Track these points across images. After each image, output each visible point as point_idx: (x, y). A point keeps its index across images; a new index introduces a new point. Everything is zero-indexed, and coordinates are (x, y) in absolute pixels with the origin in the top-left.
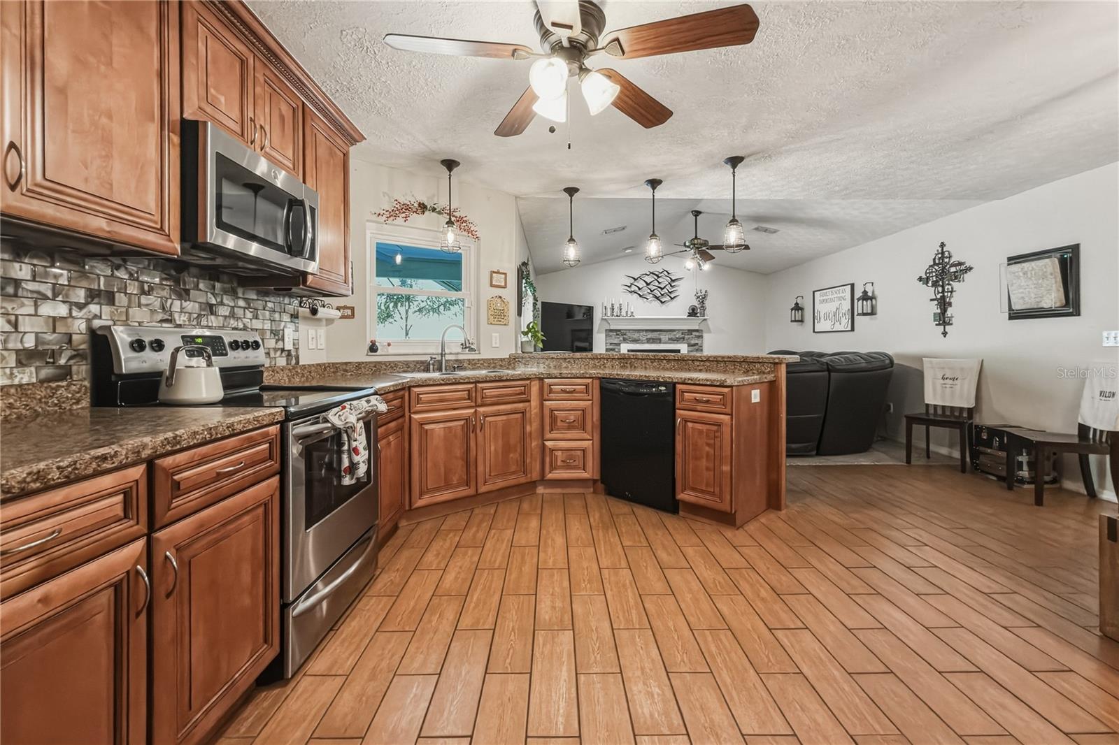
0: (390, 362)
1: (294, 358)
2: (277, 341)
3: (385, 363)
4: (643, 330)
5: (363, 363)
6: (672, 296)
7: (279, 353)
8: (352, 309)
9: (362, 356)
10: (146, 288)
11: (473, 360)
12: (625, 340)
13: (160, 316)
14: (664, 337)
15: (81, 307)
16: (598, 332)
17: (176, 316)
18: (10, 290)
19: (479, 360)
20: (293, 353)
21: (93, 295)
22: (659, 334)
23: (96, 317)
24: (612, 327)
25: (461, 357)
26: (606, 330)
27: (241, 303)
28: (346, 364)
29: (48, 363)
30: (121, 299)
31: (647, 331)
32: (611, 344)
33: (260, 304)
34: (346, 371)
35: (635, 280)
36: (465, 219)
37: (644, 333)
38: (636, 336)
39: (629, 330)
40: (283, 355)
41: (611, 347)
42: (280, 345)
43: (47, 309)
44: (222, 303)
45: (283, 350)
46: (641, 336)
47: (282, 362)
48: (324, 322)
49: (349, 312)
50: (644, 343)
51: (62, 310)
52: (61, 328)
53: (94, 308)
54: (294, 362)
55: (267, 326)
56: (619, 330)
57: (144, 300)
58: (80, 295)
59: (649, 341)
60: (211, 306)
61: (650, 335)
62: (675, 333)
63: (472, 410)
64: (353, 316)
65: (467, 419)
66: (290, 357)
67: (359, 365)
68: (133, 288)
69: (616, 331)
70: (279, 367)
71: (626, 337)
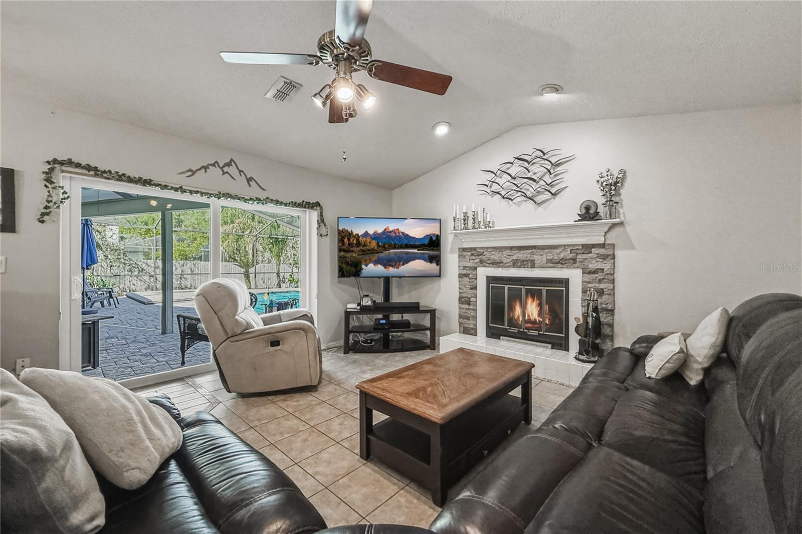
4: (506, 248)
6: (553, 190)
12: (482, 263)
14: (539, 258)
22: (532, 253)
24: (465, 246)
26: (459, 249)
31: (511, 248)
32: (465, 267)
35: (496, 174)
37: (507, 252)
38: (496, 256)
39: (488, 248)
41: (464, 272)
46: (504, 257)
50: (509, 267)
56: (475, 249)
59: (516, 264)
61: (520, 255)
62: (558, 251)
69: (471, 249)
71: (484, 258)
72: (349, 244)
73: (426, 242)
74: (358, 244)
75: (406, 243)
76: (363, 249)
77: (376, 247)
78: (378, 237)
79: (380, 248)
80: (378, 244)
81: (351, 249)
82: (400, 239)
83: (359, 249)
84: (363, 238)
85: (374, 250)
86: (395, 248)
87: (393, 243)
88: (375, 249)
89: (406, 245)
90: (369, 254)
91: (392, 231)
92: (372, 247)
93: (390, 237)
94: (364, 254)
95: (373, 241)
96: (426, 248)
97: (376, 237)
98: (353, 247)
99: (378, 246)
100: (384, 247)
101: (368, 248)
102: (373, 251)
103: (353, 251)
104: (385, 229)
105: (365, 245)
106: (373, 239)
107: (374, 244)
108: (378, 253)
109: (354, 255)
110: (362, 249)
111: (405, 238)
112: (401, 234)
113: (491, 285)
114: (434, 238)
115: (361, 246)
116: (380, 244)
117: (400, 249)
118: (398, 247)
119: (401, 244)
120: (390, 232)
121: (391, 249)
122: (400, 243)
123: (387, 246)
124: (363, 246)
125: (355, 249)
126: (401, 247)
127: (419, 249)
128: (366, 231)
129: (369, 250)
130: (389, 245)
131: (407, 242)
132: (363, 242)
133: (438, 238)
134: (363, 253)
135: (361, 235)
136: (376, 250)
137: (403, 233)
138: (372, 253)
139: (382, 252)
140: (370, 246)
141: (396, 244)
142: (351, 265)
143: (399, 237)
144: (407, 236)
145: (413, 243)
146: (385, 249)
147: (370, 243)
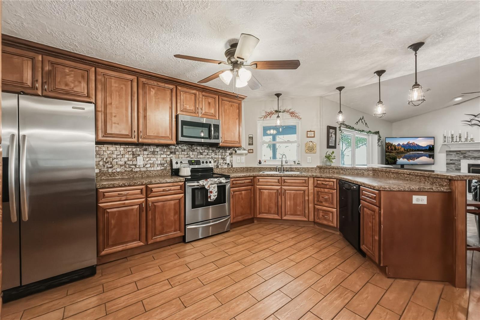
0: (265, 168)
1: (230, 166)
2: (224, 161)
3: (263, 168)
5: (256, 167)
7: (224, 164)
8: (253, 150)
9: (256, 165)
10: (183, 150)
11: (298, 168)
12: (465, 157)
13: (187, 156)
15: (169, 155)
16: (440, 152)
17: (191, 156)
18: (156, 153)
19: (300, 168)
20: (230, 164)
21: (171, 153)
23: (172, 157)
25: (292, 167)
26: (447, 151)
27: (211, 151)
28: (250, 167)
29: (163, 166)
30: (177, 153)
33: (217, 151)
34: (251, 170)
35: (475, 116)
36: (294, 112)
38: (477, 154)
39: (469, 151)
40: (226, 164)
41: (451, 162)
42: (225, 162)
43: (162, 156)
44: (204, 152)
45: (226, 163)
47: (226, 166)
48: (244, 155)
49: (252, 151)
51: (165, 156)
52: (165, 159)
53: (171, 155)
54: (230, 167)
55: (220, 157)
56: (460, 151)
57: (182, 153)
58: (169, 153)
60: (201, 153)
63: (280, 187)
64: (253, 152)
65: (277, 190)
66: (229, 165)
67: (254, 168)
68: (180, 150)
70: (224, 168)
71: (467, 155)
72: (391, 149)
73: (428, 148)
74: (395, 149)
80: (405, 149)
81: (392, 151)
83: (396, 151)
84: (397, 146)
86: (413, 151)
88: (403, 151)
89: (418, 149)
91: (412, 143)
92: (402, 150)
93: (410, 146)
94: (397, 154)
95: (402, 148)
96: (428, 151)
97: (404, 146)
99: (405, 150)
100: (407, 150)
101: (400, 151)
102: (402, 153)
104: (408, 143)
105: (398, 150)
106: (402, 147)
107: (402, 149)
108: (404, 153)
109: (393, 154)
112: (415, 145)
113: (471, 168)
114: (431, 147)
116: (406, 149)
120: (410, 144)
121: (411, 152)
122: (415, 149)
123: (408, 150)
125: (394, 151)
126: (415, 151)
127: (424, 151)
128: (399, 144)
129: (400, 152)
130: (410, 150)
131: (419, 149)
132: (397, 149)
133: (433, 146)
135: (397, 145)
137: (416, 144)
139: (406, 153)
140: (401, 150)
141: (413, 149)
142: (392, 159)
143: (415, 146)
144: (418, 146)
145: (421, 149)
146: (408, 152)
147: (401, 149)
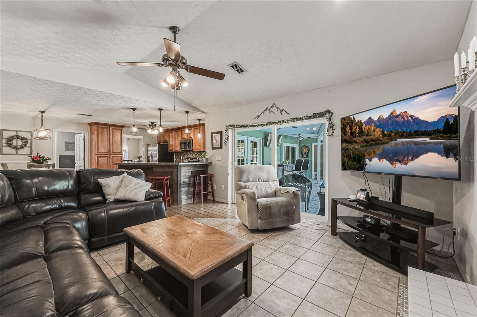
72: (351, 134)
74: (361, 133)
75: (416, 129)
76: (367, 138)
77: (381, 136)
78: (383, 124)
79: (385, 138)
80: (383, 132)
81: (354, 139)
82: (408, 125)
83: (362, 139)
84: (366, 126)
85: (379, 140)
86: (402, 137)
87: (400, 131)
88: (380, 138)
89: (415, 132)
90: (374, 145)
91: (400, 115)
92: (377, 136)
94: (367, 146)
95: (378, 129)
96: (441, 135)
97: (381, 123)
98: (355, 136)
99: (384, 135)
100: (390, 136)
101: (372, 137)
102: (377, 142)
103: (355, 142)
104: (392, 113)
105: (368, 134)
106: (377, 126)
107: (378, 133)
108: (383, 144)
109: (357, 147)
110: (365, 140)
111: (414, 122)
112: (410, 118)
114: (452, 122)
115: (364, 135)
116: (386, 132)
117: (408, 138)
118: (406, 136)
119: (410, 132)
120: (397, 116)
121: (398, 138)
122: (409, 130)
123: (393, 134)
124: (367, 135)
125: (359, 139)
126: (410, 135)
127: (432, 136)
129: (373, 140)
130: (396, 134)
131: (419, 129)
132: (366, 131)
133: (456, 119)
134: (367, 144)
136: (381, 141)
137: (412, 116)
138: (376, 144)
139: (388, 143)
140: (374, 135)
141: (404, 131)
142: (354, 159)
143: (408, 121)
144: (416, 120)
145: (423, 129)
146: (391, 138)
147: (374, 131)
